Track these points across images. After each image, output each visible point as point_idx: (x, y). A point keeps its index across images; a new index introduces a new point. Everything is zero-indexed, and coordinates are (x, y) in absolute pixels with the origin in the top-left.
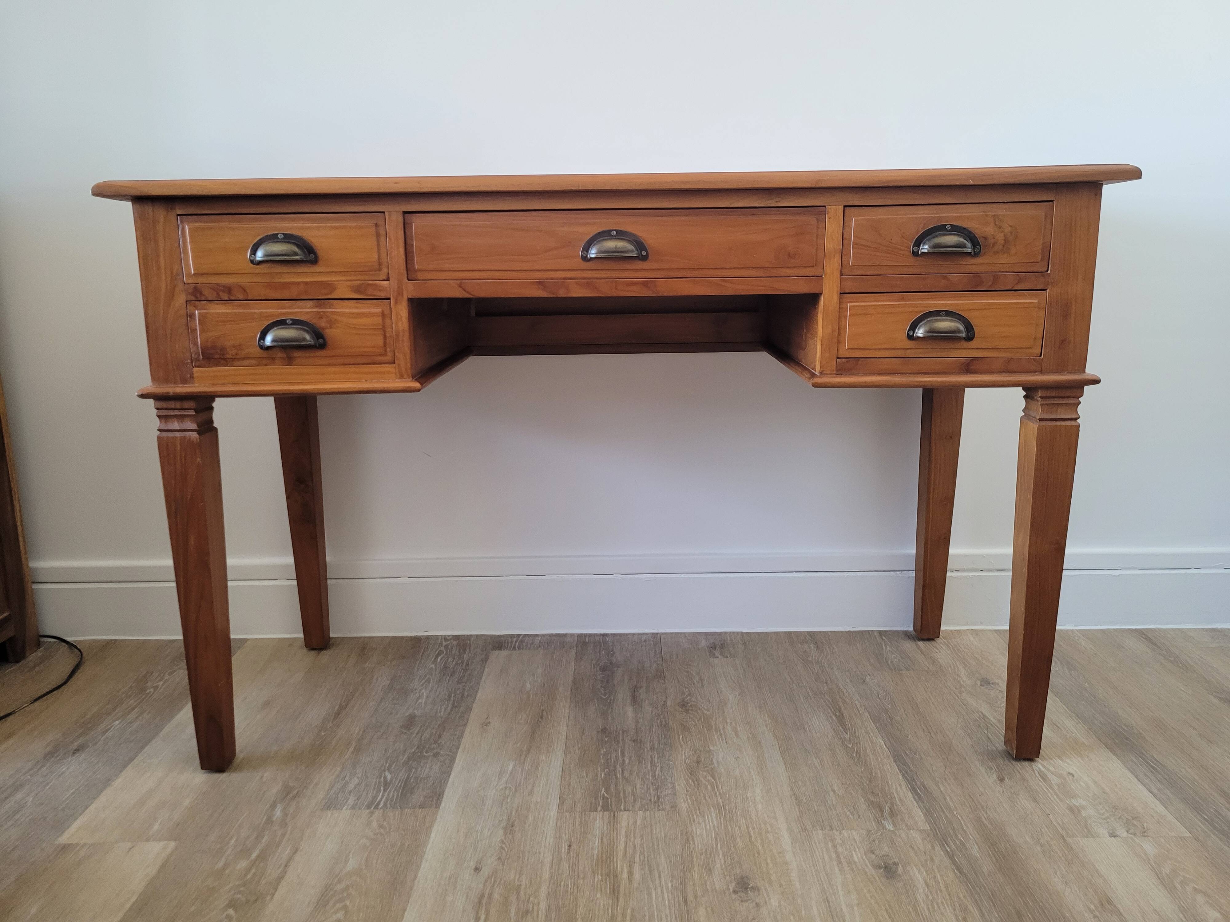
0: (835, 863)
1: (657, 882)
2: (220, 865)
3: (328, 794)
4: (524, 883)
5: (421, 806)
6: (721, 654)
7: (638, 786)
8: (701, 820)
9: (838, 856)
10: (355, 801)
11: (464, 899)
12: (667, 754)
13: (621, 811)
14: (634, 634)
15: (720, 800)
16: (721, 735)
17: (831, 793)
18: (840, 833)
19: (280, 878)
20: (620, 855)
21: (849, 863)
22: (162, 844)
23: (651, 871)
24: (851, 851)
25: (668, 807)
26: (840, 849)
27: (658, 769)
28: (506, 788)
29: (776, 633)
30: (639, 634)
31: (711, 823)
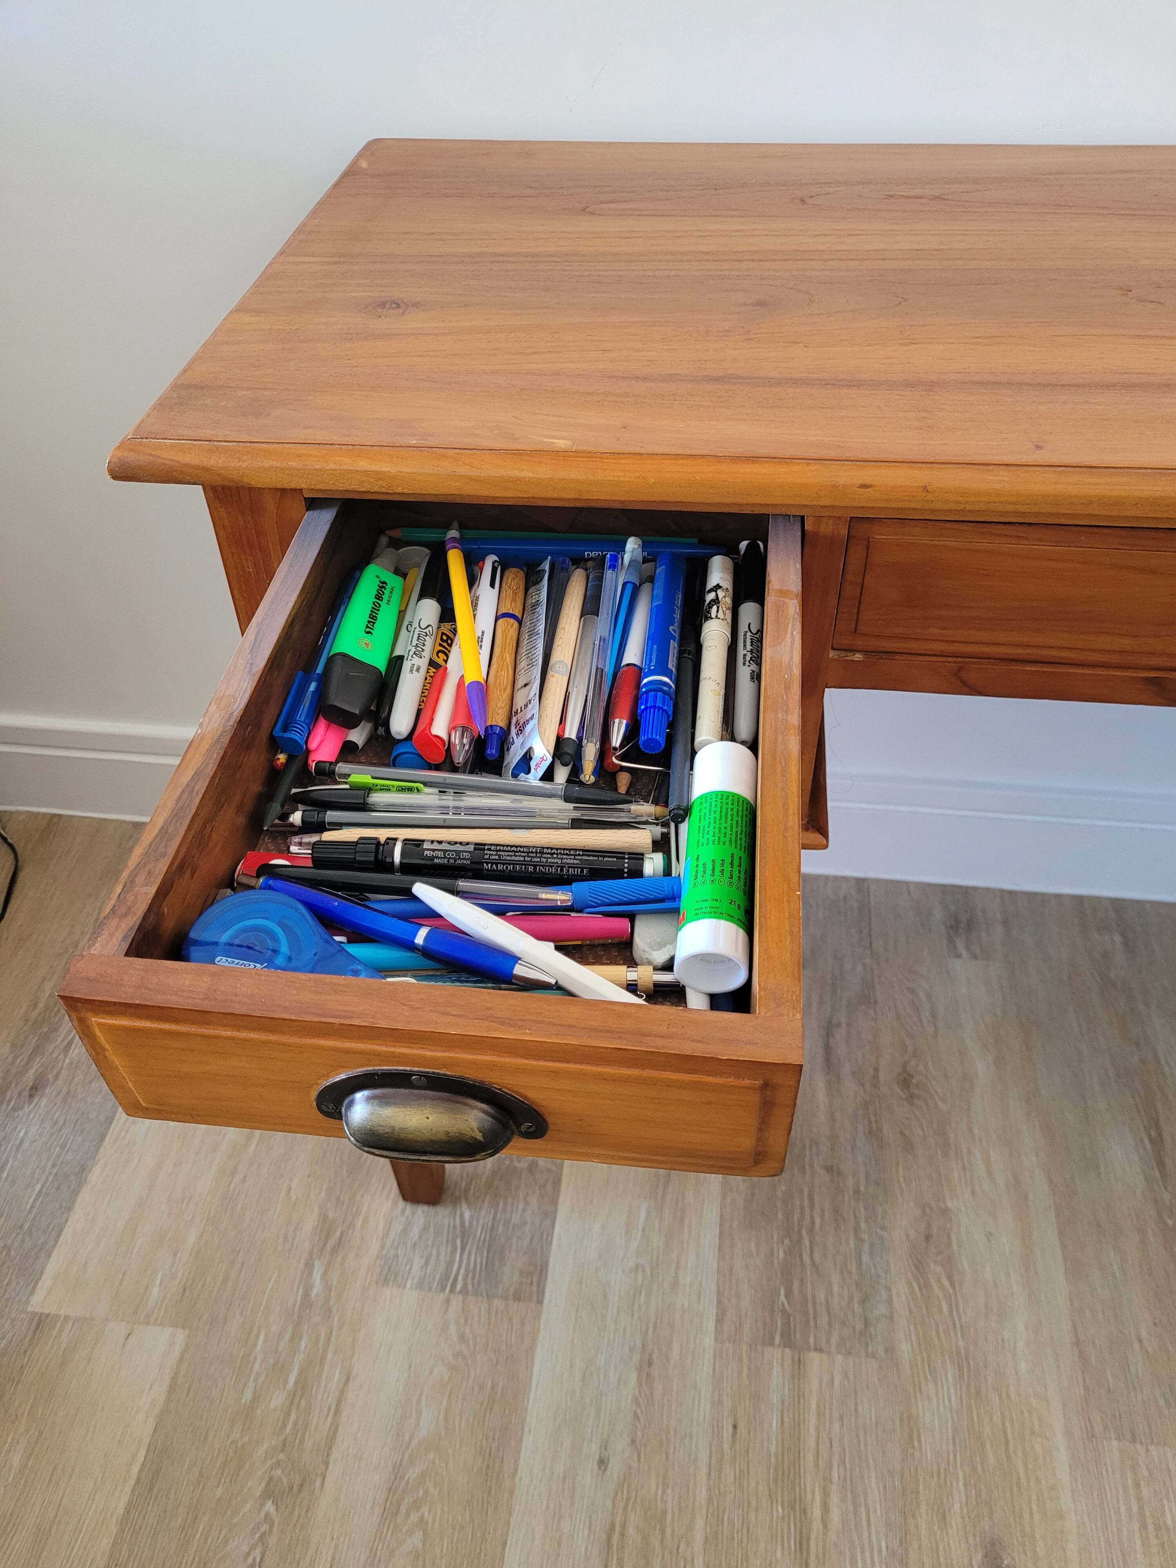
0: (1136, 1526)
1: (865, 1535)
2: (247, 1396)
3: (383, 1247)
4: (669, 1506)
5: (517, 1298)
6: (967, 947)
7: (836, 1289)
8: (931, 1387)
9: (1141, 1509)
10: (422, 1267)
11: (586, 1531)
12: (880, 1210)
13: (809, 1349)
14: (826, 878)
15: (961, 1343)
16: (964, 1168)
17: (1136, 1345)
18: (1147, 1451)
19: (332, 1438)
20: (810, 1458)
21: (1158, 1528)
22: (168, 1331)
23: (856, 1506)
24: (1161, 1500)
25: (881, 1350)
26: (1146, 1492)
27: (866, 1247)
28: (637, 1265)
29: (1059, 897)
30: (836, 879)
31: (946, 1401)
